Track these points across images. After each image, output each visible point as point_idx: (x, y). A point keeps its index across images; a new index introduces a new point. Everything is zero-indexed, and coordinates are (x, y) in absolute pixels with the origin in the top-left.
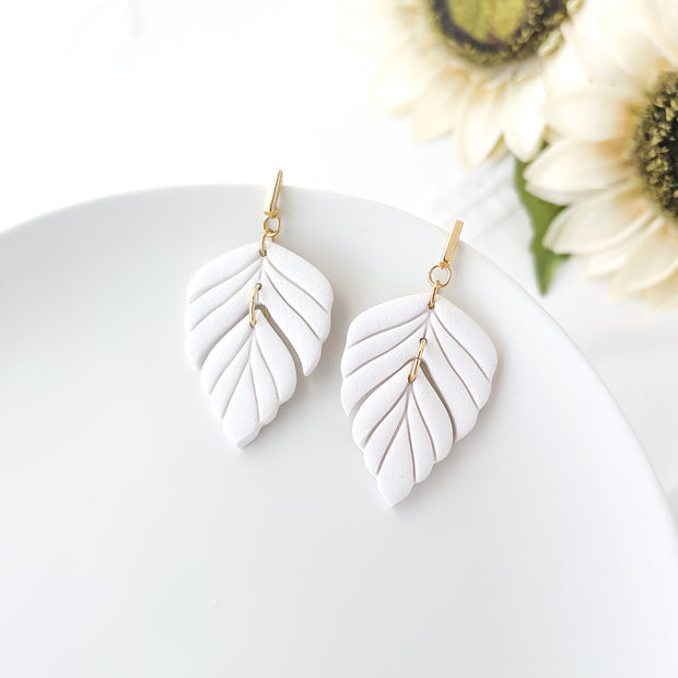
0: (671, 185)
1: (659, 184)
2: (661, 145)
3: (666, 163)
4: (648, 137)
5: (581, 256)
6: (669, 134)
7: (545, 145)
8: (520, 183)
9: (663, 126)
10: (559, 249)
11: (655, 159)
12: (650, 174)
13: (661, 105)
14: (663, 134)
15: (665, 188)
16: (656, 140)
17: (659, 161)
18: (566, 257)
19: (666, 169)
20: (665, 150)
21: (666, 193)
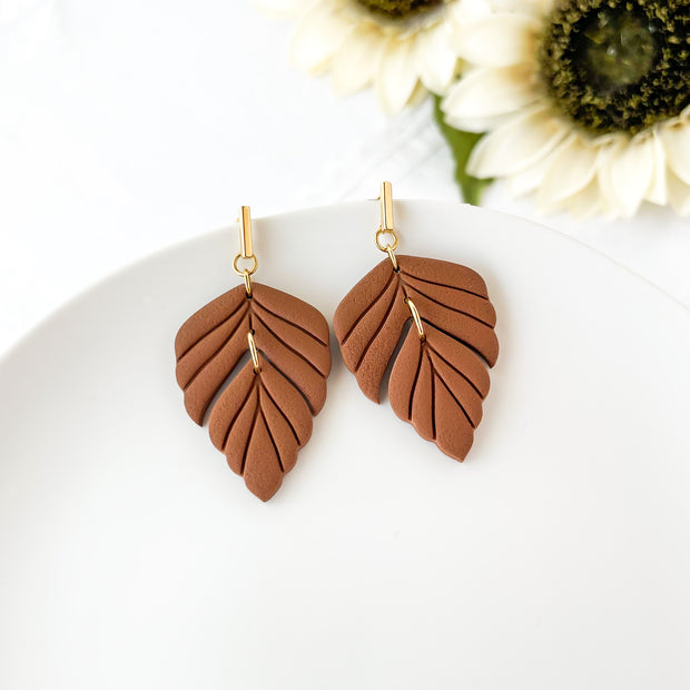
0: (578, 94)
1: (566, 96)
2: (563, 58)
3: (569, 74)
4: (550, 53)
5: (504, 178)
6: (569, 46)
7: (458, 77)
8: (439, 115)
9: (563, 40)
10: (482, 173)
11: (559, 72)
12: (557, 88)
13: (557, 22)
14: (564, 47)
15: (572, 99)
16: (558, 54)
17: (563, 74)
18: (489, 181)
19: (570, 79)
20: (568, 62)
21: (574, 104)
